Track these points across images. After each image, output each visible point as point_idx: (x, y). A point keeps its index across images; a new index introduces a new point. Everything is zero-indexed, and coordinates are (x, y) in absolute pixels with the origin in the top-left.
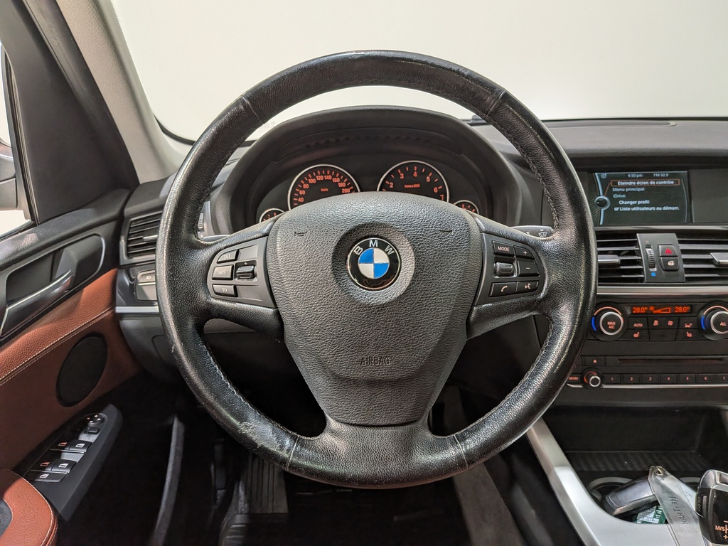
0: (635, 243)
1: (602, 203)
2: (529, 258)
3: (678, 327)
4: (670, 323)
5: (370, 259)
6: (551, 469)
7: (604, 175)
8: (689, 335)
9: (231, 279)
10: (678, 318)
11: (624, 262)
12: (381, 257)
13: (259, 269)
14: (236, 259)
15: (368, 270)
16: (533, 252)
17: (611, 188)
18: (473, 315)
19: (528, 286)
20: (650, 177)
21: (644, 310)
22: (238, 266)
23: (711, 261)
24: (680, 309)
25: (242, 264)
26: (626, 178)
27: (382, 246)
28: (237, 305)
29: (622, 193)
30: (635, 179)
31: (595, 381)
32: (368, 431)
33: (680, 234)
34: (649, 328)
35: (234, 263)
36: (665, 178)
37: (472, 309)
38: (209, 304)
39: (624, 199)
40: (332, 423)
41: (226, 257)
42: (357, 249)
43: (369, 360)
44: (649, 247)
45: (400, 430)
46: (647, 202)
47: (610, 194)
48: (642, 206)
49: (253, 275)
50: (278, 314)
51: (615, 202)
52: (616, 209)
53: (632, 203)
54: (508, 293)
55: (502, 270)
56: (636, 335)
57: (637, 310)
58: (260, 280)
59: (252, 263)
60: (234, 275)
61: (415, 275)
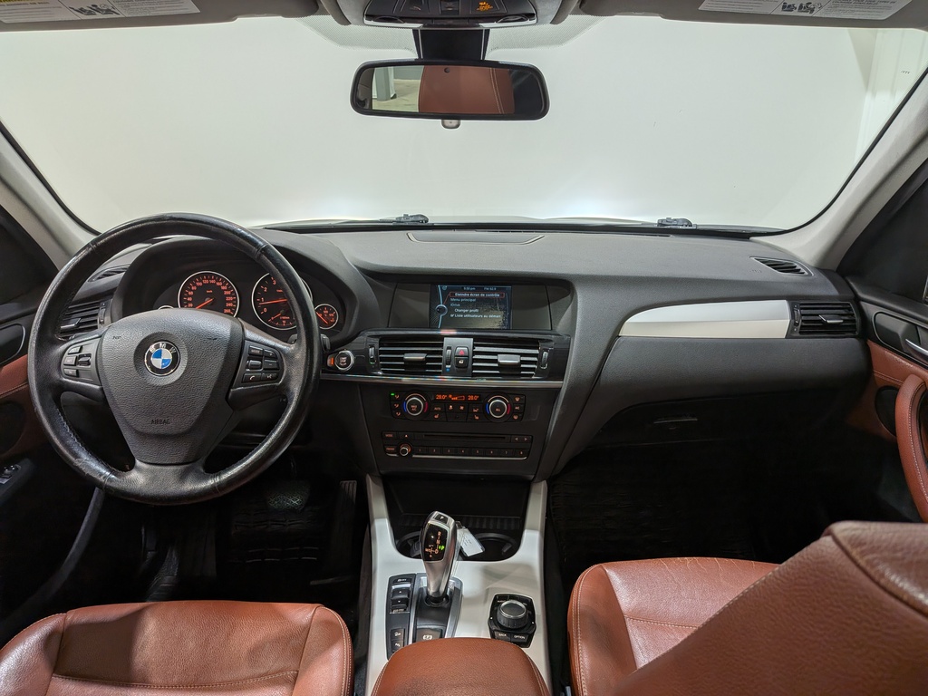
0: (442, 345)
1: (441, 310)
2: (274, 357)
3: (468, 411)
4: (462, 408)
5: (158, 355)
6: (373, 521)
7: (445, 287)
8: (477, 418)
9: (75, 365)
10: (468, 404)
11: (427, 360)
12: (167, 355)
13: (92, 360)
14: (80, 351)
15: (157, 363)
16: (278, 355)
17: (449, 298)
18: (230, 394)
19: (270, 376)
20: (482, 290)
21: (444, 397)
22: (80, 357)
23: (496, 361)
24: (471, 398)
25: (83, 356)
26: (462, 291)
27: (168, 347)
28: (78, 383)
29: (457, 302)
30: (469, 292)
31: (404, 451)
32: (159, 467)
33: (476, 339)
34: (445, 410)
35: (78, 355)
36: (493, 292)
37: (229, 390)
38: (61, 381)
39: (458, 307)
40: (138, 463)
41: (73, 351)
42: (152, 349)
43: (157, 422)
44: (449, 348)
45: (179, 468)
46: (477, 310)
47: (447, 303)
48: (472, 313)
49: (88, 363)
50: (102, 389)
51: (451, 310)
52: (452, 316)
53: (464, 311)
54: (256, 380)
55: (252, 365)
56: (436, 417)
57: (439, 397)
58: (92, 367)
59: (89, 355)
60: (77, 363)
61: (187, 368)
